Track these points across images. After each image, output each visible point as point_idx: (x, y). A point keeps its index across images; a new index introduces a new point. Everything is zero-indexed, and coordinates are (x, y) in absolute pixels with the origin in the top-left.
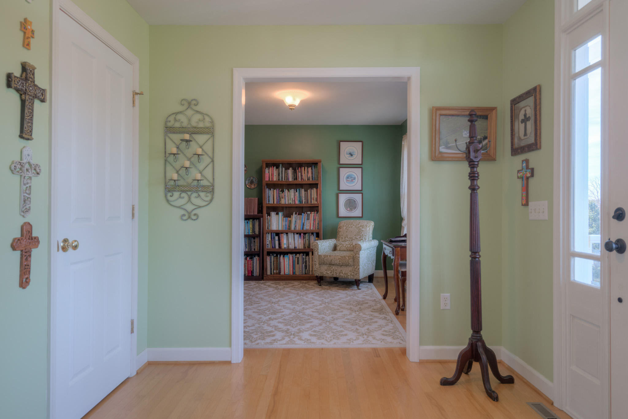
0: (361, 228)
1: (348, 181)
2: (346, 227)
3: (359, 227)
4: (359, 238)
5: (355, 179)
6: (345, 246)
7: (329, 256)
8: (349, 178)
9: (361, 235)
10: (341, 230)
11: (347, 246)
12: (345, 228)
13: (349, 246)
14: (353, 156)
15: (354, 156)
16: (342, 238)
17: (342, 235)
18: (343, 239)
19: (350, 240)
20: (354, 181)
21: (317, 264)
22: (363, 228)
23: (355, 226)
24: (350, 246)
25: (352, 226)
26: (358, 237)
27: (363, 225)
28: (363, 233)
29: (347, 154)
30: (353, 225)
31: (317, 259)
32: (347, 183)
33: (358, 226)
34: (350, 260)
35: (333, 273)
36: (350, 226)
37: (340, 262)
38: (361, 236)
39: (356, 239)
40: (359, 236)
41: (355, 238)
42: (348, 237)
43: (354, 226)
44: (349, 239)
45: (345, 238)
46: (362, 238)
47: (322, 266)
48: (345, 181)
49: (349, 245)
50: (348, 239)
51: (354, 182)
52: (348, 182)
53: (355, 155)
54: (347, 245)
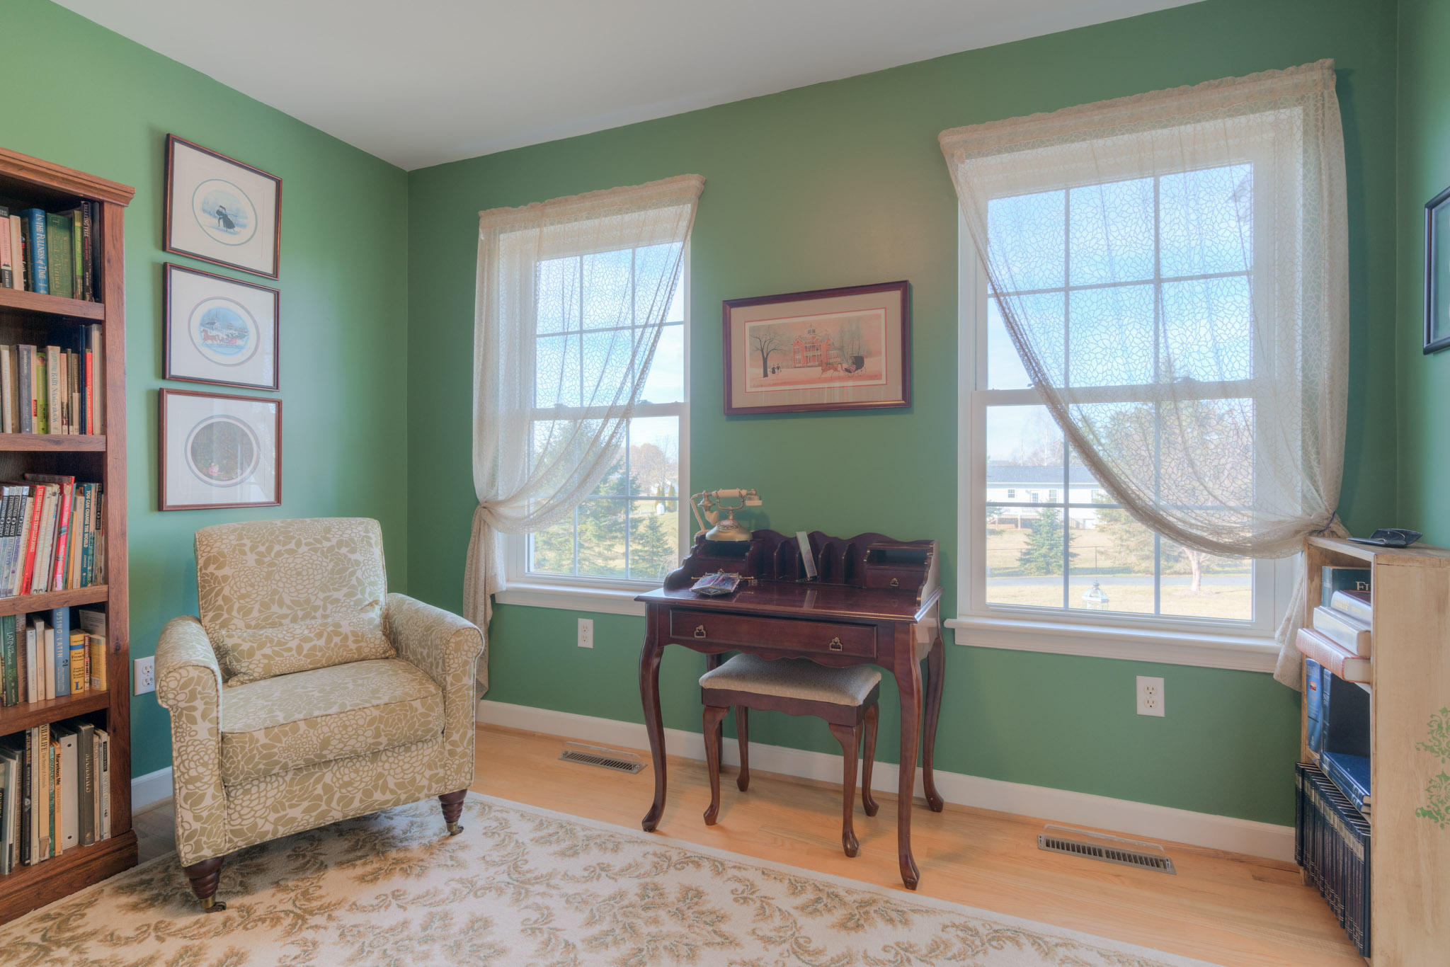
0: (344, 550)
1: (213, 338)
2: (261, 554)
3: (331, 549)
4: (348, 595)
5: (243, 333)
6: (300, 648)
7: (302, 725)
8: (217, 325)
9: (354, 582)
10: (227, 571)
11: (307, 646)
12: (251, 559)
13: (322, 642)
14: (237, 229)
15: (242, 234)
16: (246, 612)
17: (242, 597)
18: (255, 614)
19: (300, 614)
20: (239, 342)
21: (210, 791)
22: (353, 551)
23: (307, 544)
24: (329, 640)
25: (292, 546)
26: (338, 595)
27: (352, 540)
28: (359, 574)
29: (204, 211)
30: (299, 544)
31: (205, 765)
32: (207, 345)
33: (326, 544)
34: (433, 710)
35: (324, 807)
36: (277, 548)
37: (377, 735)
38: (353, 587)
39: (329, 606)
40: (345, 590)
41: (325, 599)
42: (281, 603)
43: (304, 549)
44: (289, 607)
45: (265, 606)
46: (359, 596)
47: (246, 792)
48: (198, 338)
49: (319, 635)
50: (285, 611)
51: (240, 348)
52: (209, 342)
53: (244, 226)
54: (306, 640)
